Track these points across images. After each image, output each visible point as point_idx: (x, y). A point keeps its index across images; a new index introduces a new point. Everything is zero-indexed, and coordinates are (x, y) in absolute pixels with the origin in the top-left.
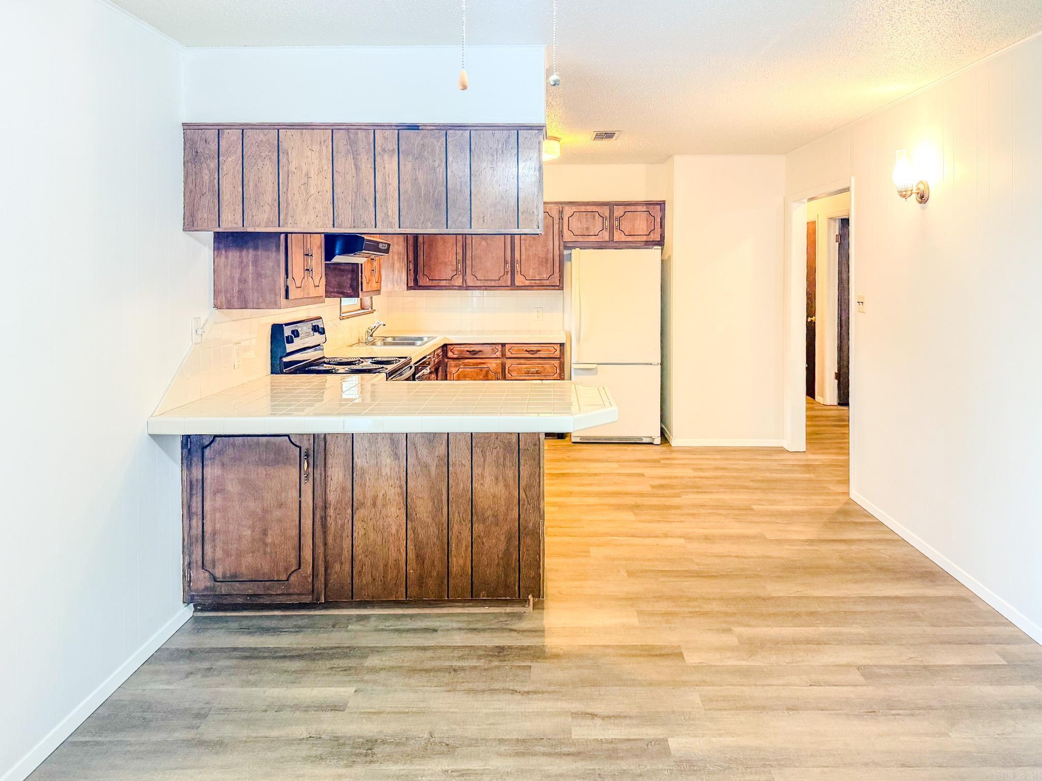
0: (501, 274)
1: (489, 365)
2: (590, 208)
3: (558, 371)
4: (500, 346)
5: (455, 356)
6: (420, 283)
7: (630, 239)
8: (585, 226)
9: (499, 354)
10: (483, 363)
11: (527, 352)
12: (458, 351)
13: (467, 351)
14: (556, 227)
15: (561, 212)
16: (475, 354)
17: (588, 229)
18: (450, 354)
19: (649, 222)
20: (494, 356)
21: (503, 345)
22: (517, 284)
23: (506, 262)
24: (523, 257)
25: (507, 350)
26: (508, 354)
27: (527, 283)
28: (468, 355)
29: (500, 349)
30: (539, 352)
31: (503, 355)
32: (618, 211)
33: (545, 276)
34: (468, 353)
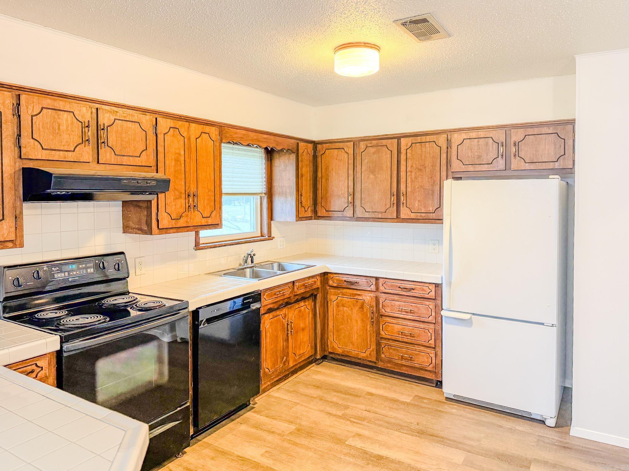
0: (388, 206)
1: (364, 298)
2: (482, 134)
3: (433, 314)
4: (374, 279)
5: (335, 285)
6: (319, 214)
7: (532, 167)
8: (476, 154)
9: (373, 288)
10: (359, 295)
11: (400, 289)
12: (337, 280)
13: (345, 281)
14: (444, 156)
15: (448, 141)
16: (353, 284)
17: (479, 157)
18: (331, 282)
19: (558, 146)
20: (369, 289)
21: (377, 279)
22: (402, 216)
23: (392, 195)
24: (409, 190)
25: (380, 285)
26: (382, 288)
27: (413, 216)
28: (345, 284)
29: (374, 283)
30: (412, 291)
31: (377, 289)
32: (517, 135)
33: (431, 209)
34: (345, 283)
